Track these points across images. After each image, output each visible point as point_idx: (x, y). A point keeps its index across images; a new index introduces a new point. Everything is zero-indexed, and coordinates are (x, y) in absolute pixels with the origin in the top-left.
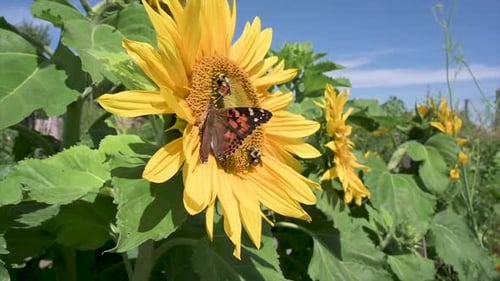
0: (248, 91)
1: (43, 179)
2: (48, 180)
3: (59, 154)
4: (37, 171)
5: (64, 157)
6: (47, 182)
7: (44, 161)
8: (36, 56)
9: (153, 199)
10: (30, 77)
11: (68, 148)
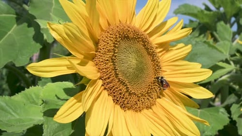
0: (147, 49)
1: (11, 111)
2: (14, 111)
3: (22, 92)
4: (7, 105)
5: (26, 95)
6: (13, 113)
7: (13, 97)
8: (15, 16)
9: (73, 131)
10: (9, 33)
11: (28, 88)
